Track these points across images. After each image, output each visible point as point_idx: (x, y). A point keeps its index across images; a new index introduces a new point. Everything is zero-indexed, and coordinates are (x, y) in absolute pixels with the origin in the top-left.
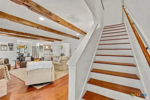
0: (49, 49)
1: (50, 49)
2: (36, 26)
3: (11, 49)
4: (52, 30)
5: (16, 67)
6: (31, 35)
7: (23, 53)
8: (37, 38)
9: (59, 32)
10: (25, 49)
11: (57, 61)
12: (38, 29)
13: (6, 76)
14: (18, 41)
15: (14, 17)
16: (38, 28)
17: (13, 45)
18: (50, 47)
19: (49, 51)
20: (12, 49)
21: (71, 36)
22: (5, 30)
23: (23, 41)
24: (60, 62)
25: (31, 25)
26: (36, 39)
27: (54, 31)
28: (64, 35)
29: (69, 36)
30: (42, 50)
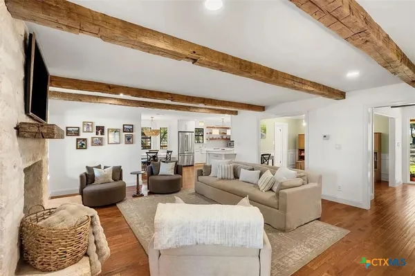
0: (219, 137)
1: (225, 137)
2: (187, 53)
3: (128, 139)
4: (246, 66)
5: (138, 193)
6: (172, 96)
7: (158, 147)
8: (190, 107)
9: (272, 71)
10: (161, 139)
11: (256, 185)
12: (194, 65)
13: (93, 248)
14: (144, 117)
15: (112, 22)
16: (194, 61)
17: (132, 129)
18: (222, 131)
19: (222, 143)
20: (131, 140)
21: (315, 85)
22: (110, 88)
23: (156, 117)
24: (267, 188)
25: (171, 49)
26: (188, 108)
27: (251, 68)
28: (289, 82)
29: (305, 87)
30: (201, 141)
